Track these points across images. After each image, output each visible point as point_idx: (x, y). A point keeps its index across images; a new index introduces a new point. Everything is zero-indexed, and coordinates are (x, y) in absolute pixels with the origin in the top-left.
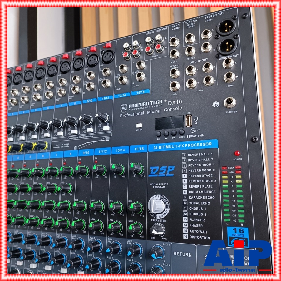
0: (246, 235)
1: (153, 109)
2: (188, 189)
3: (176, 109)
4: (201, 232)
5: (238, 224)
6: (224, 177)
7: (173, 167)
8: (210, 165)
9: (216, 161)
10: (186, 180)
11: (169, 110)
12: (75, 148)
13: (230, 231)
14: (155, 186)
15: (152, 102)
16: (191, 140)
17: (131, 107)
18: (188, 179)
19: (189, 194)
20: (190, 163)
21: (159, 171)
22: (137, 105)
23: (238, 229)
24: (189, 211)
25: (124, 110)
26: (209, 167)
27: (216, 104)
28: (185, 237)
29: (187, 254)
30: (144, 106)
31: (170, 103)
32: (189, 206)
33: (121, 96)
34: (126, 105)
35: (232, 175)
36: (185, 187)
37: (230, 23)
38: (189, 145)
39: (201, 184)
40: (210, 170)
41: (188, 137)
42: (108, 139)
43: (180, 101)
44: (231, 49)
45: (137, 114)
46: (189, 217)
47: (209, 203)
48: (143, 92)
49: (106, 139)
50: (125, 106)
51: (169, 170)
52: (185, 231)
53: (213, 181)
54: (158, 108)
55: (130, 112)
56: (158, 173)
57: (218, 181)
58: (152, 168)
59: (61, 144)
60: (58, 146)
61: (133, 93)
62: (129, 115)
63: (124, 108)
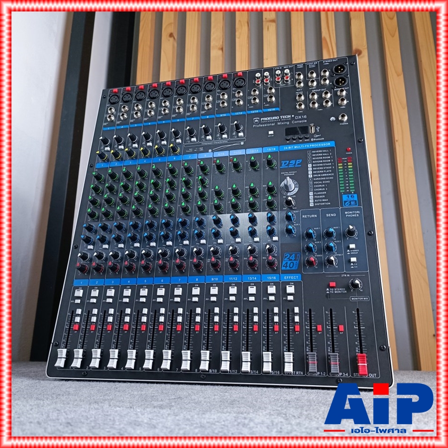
0: (356, 198)
1: (283, 121)
2: (313, 174)
3: (302, 121)
4: (323, 200)
5: (350, 193)
6: (339, 165)
7: (301, 161)
8: (329, 157)
9: (333, 155)
10: (311, 168)
11: (296, 122)
12: (210, 150)
13: (345, 198)
14: (286, 174)
15: (281, 117)
16: (314, 142)
17: (263, 120)
18: (313, 167)
19: (313, 177)
20: (314, 157)
21: (289, 163)
22: (269, 119)
23: (350, 195)
24: (314, 188)
25: (256, 122)
26: (328, 159)
27: (333, 119)
28: (312, 205)
29: (313, 216)
30: (275, 120)
31: (297, 117)
32: (314, 184)
33: (253, 112)
35: (345, 163)
36: (310, 173)
37: (342, 67)
38: (313, 145)
39: (323, 170)
40: (329, 161)
41: (312, 140)
42: (242, 143)
43: (305, 117)
44: (343, 84)
45: (268, 125)
46: (314, 192)
47: (329, 182)
48: (274, 109)
49: (240, 143)
50: (258, 119)
51: (297, 163)
52: (311, 201)
53: (332, 167)
54: (287, 121)
55: (262, 124)
56: (288, 165)
57: (335, 167)
58: (283, 162)
59: (194, 148)
60: (191, 150)
61: (265, 110)
62: (261, 126)
63: (256, 121)
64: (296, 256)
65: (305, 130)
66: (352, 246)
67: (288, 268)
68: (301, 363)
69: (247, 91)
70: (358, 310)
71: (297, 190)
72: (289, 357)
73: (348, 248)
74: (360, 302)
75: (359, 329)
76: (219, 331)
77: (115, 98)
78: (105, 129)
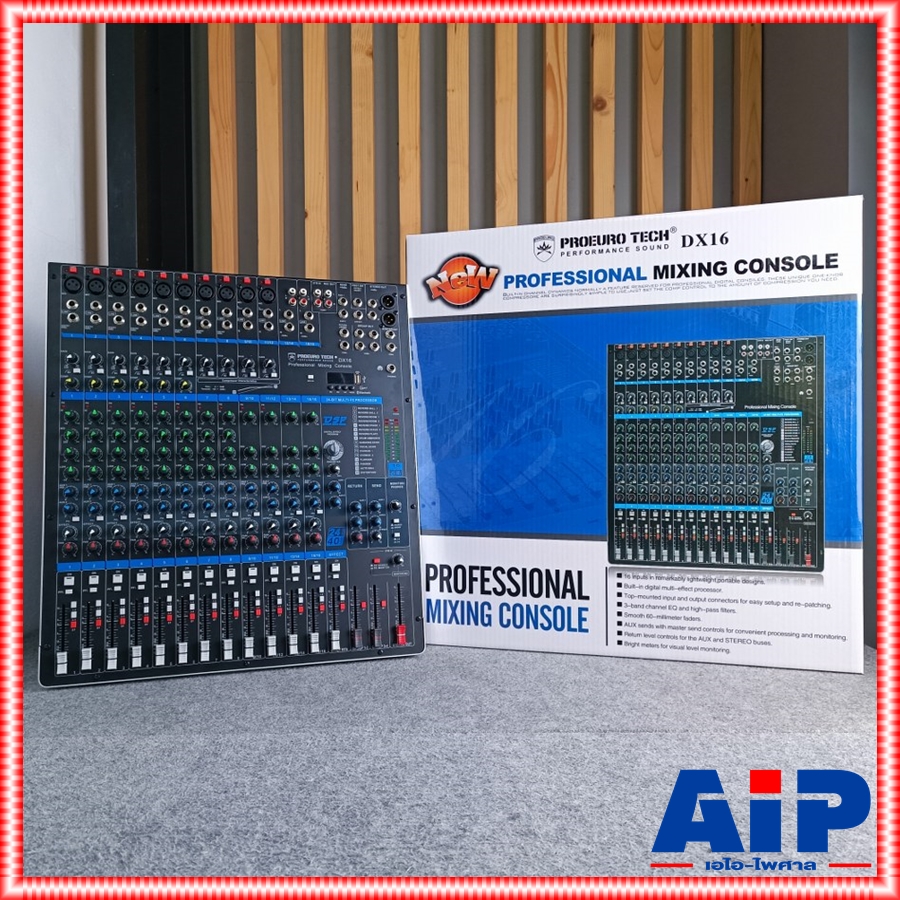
1: (324, 363)
2: (359, 436)
3: (347, 366)
4: (369, 468)
5: (396, 461)
6: (386, 427)
7: (345, 418)
8: (376, 417)
9: (380, 413)
10: (357, 429)
11: (339, 366)
12: (234, 392)
14: (330, 433)
15: (322, 356)
16: (360, 395)
17: (300, 358)
18: (358, 427)
19: (359, 440)
20: (360, 415)
21: (333, 420)
22: (307, 356)
23: (395, 464)
24: (360, 453)
25: (292, 359)
26: (375, 419)
27: (380, 368)
28: (357, 473)
29: (358, 486)
30: (315, 359)
31: (340, 360)
32: (359, 449)
33: (287, 343)
34: (295, 354)
36: (356, 434)
37: (391, 298)
38: (359, 400)
39: (369, 432)
40: (376, 421)
41: (358, 392)
42: (276, 387)
43: (350, 360)
44: (392, 323)
45: (309, 365)
46: (360, 458)
47: (375, 447)
48: (313, 344)
49: (273, 386)
50: (293, 355)
51: (341, 420)
52: (357, 468)
53: (378, 430)
54: (329, 363)
55: (299, 362)
56: (331, 422)
57: (382, 430)
58: (326, 418)
59: (212, 385)
60: (208, 388)
61: (302, 343)
62: (299, 365)
63: (292, 357)
64: (341, 531)
65: (350, 378)
66: (396, 521)
67: (333, 544)
68: (348, 639)
69: (279, 310)
70: (399, 585)
71: (341, 454)
72: (336, 635)
73: (392, 522)
74: (402, 578)
75: (399, 603)
76: (262, 616)
77: (74, 284)
78: (66, 335)
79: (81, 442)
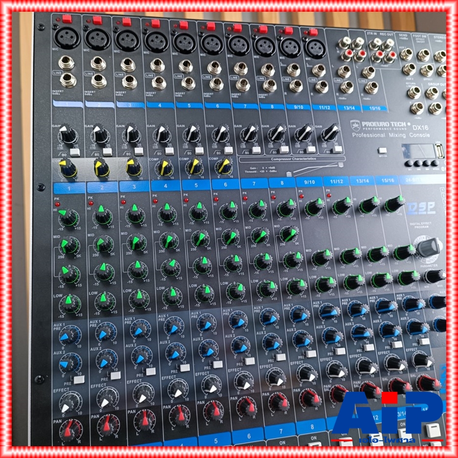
1: (396, 132)
3: (424, 135)
7: (433, 204)
11: (415, 135)
12: (289, 174)
14: (417, 226)
15: (392, 123)
17: (365, 125)
21: (418, 208)
22: (374, 124)
25: (356, 128)
30: (384, 127)
31: (415, 128)
33: (348, 108)
34: (359, 122)
41: (442, 169)
42: (341, 165)
43: (427, 128)
45: (376, 135)
48: (378, 108)
49: (337, 164)
50: (357, 123)
51: (429, 207)
54: (402, 132)
55: (366, 132)
56: (417, 210)
58: (410, 204)
59: (259, 167)
60: (253, 170)
62: (365, 135)
63: (355, 125)
69: (331, 65)
77: (69, 36)
78: (57, 104)
79: (84, 257)
